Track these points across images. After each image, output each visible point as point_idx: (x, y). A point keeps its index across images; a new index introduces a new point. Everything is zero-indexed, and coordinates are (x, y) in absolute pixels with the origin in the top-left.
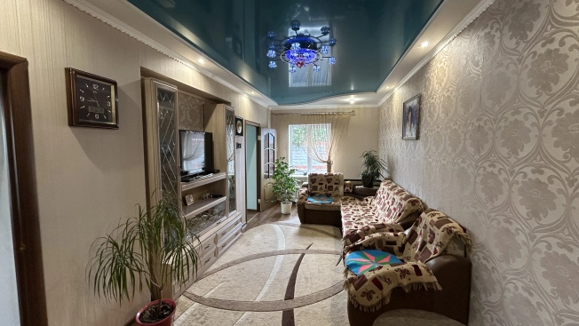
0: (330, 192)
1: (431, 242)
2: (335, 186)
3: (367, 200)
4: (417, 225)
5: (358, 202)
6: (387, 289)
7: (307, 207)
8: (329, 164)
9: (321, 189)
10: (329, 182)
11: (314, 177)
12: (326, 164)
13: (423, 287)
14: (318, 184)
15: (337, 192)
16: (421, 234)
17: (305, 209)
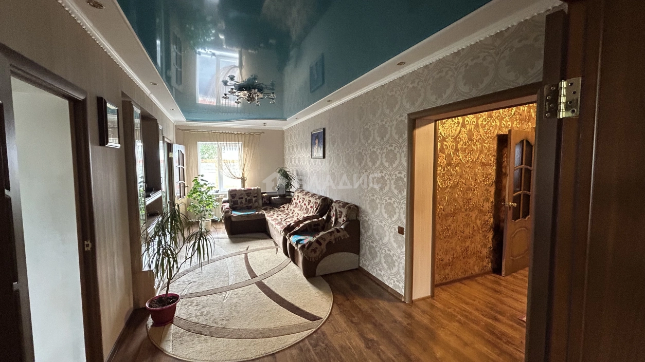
0: (250, 205)
1: (340, 218)
2: (254, 199)
3: (284, 207)
4: (330, 211)
5: (277, 209)
6: (324, 244)
7: (233, 219)
8: (243, 180)
9: (241, 203)
10: (248, 196)
11: (234, 193)
12: (240, 180)
13: (341, 238)
14: (237, 199)
15: (256, 204)
16: (333, 216)
17: (232, 222)
